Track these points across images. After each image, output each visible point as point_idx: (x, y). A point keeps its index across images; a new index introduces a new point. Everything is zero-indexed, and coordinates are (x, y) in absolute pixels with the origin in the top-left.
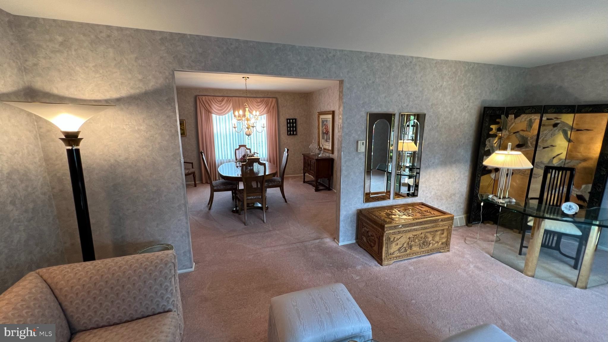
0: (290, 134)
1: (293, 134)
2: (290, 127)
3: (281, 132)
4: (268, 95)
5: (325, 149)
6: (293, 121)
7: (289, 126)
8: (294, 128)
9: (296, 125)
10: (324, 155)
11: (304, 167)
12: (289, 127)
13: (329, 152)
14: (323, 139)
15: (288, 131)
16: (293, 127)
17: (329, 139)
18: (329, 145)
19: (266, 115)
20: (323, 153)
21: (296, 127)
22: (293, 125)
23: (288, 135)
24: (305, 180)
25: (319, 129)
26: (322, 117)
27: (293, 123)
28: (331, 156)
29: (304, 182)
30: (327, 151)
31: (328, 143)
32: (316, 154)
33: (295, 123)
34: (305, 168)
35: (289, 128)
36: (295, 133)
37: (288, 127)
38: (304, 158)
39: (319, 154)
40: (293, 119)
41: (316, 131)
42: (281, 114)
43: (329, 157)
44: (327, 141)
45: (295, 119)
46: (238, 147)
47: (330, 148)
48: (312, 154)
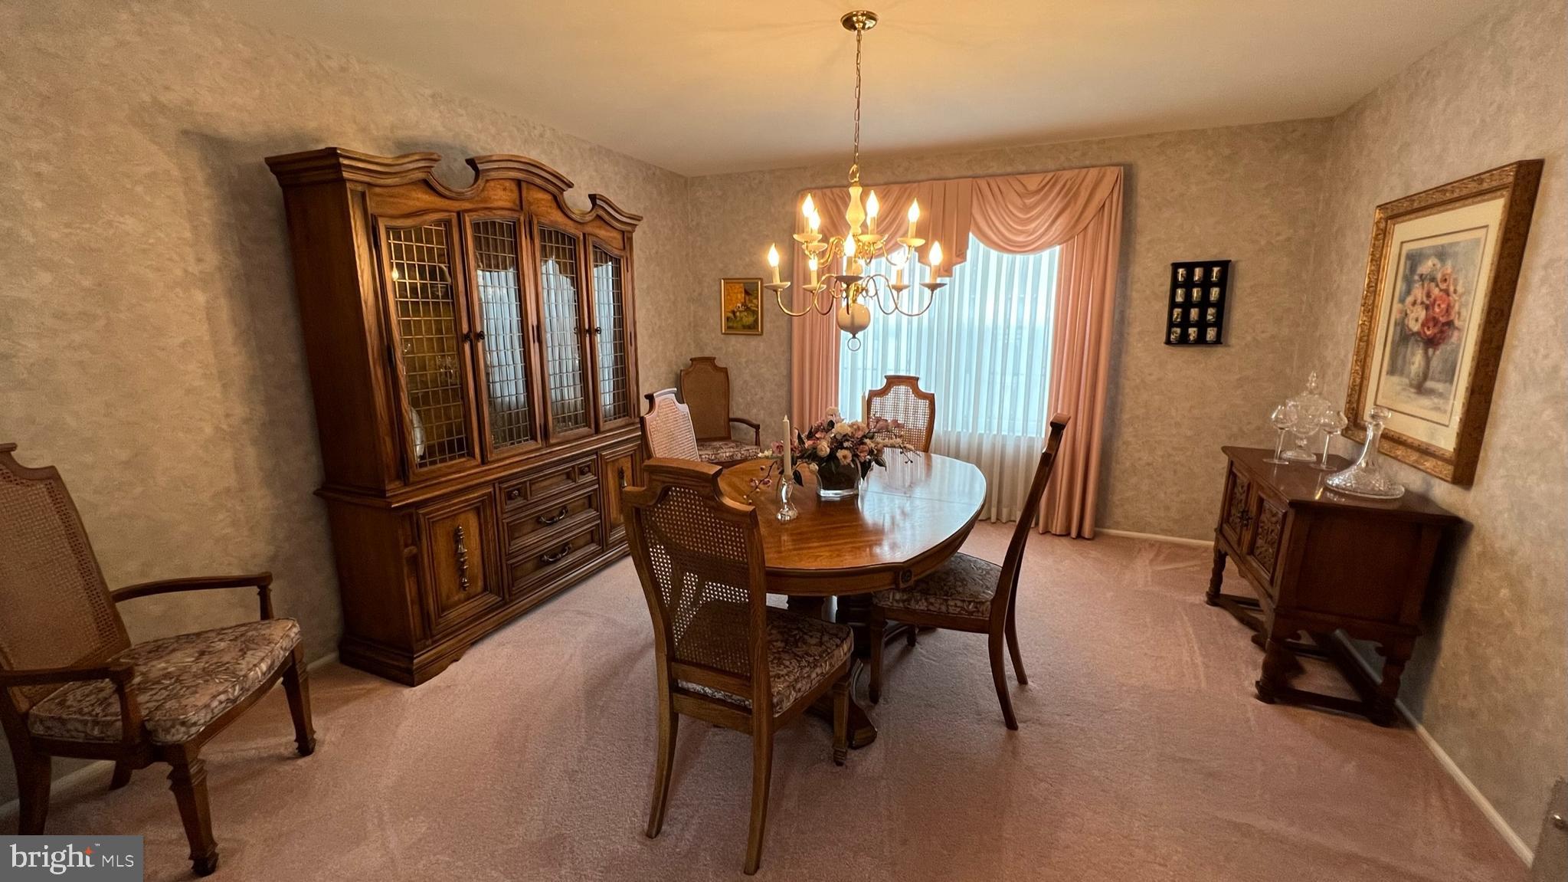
0: (1183, 340)
1: (1201, 340)
2: (1187, 305)
3: (1134, 330)
4: (1084, 154)
5: (1391, 438)
6: (1207, 273)
7: (1179, 299)
8: (1211, 311)
9: (1222, 295)
10: (1378, 483)
11: (1225, 518)
12: (1178, 305)
13: (1429, 464)
14: (1392, 371)
15: (1171, 324)
16: (1204, 304)
17: (1449, 375)
18: (1444, 420)
19: (1062, 250)
20: (1369, 469)
21: (1221, 305)
22: (1206, 294)
23: (1168, 342)
24: (1224, 590)
25: (1370, 309)
26: (1409, 232)
27: (1206, 284)
28: (1445, 495)
29: (1215, 598)
30: (1414, 456)
31: (1425, 401)
32: (1319, 456)
33: (1223, 283)
34: (1225, 526)
35: (1177, 311)
36: (1211, 334)
37: (1173, 304)
38: (1232, 475)
39: (1342, 464)
40: (1207, 266)
41: (1345, 325)
42: (1142, 242)
43: (1424, 499)
44: (1420, 388)
45: (1225, 265)
46: (880, 384)
47: (1447, 441)
48: (1289, 454)
